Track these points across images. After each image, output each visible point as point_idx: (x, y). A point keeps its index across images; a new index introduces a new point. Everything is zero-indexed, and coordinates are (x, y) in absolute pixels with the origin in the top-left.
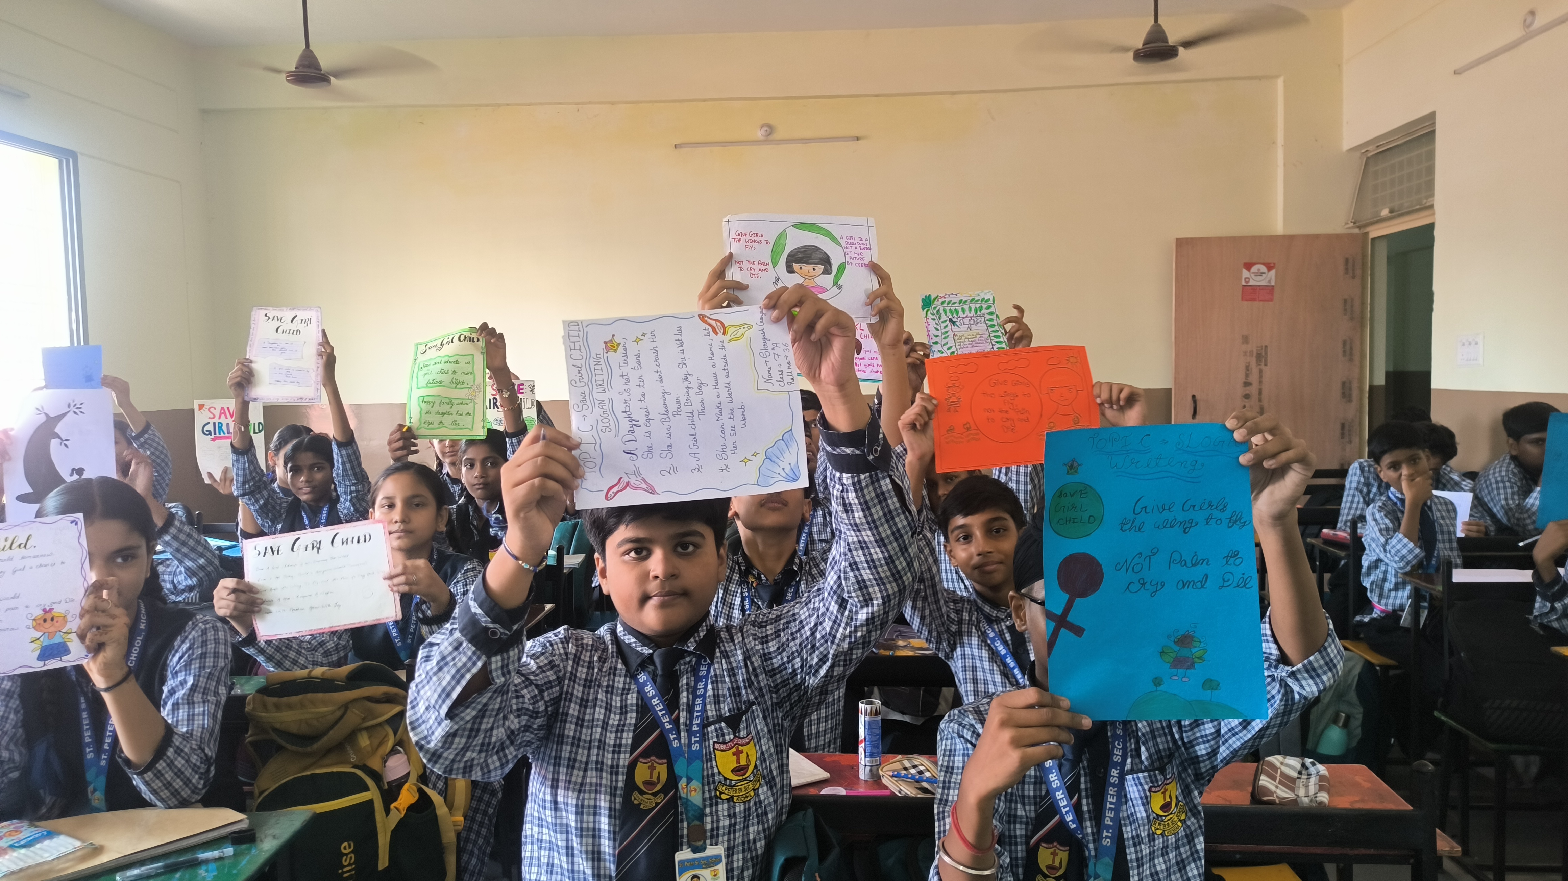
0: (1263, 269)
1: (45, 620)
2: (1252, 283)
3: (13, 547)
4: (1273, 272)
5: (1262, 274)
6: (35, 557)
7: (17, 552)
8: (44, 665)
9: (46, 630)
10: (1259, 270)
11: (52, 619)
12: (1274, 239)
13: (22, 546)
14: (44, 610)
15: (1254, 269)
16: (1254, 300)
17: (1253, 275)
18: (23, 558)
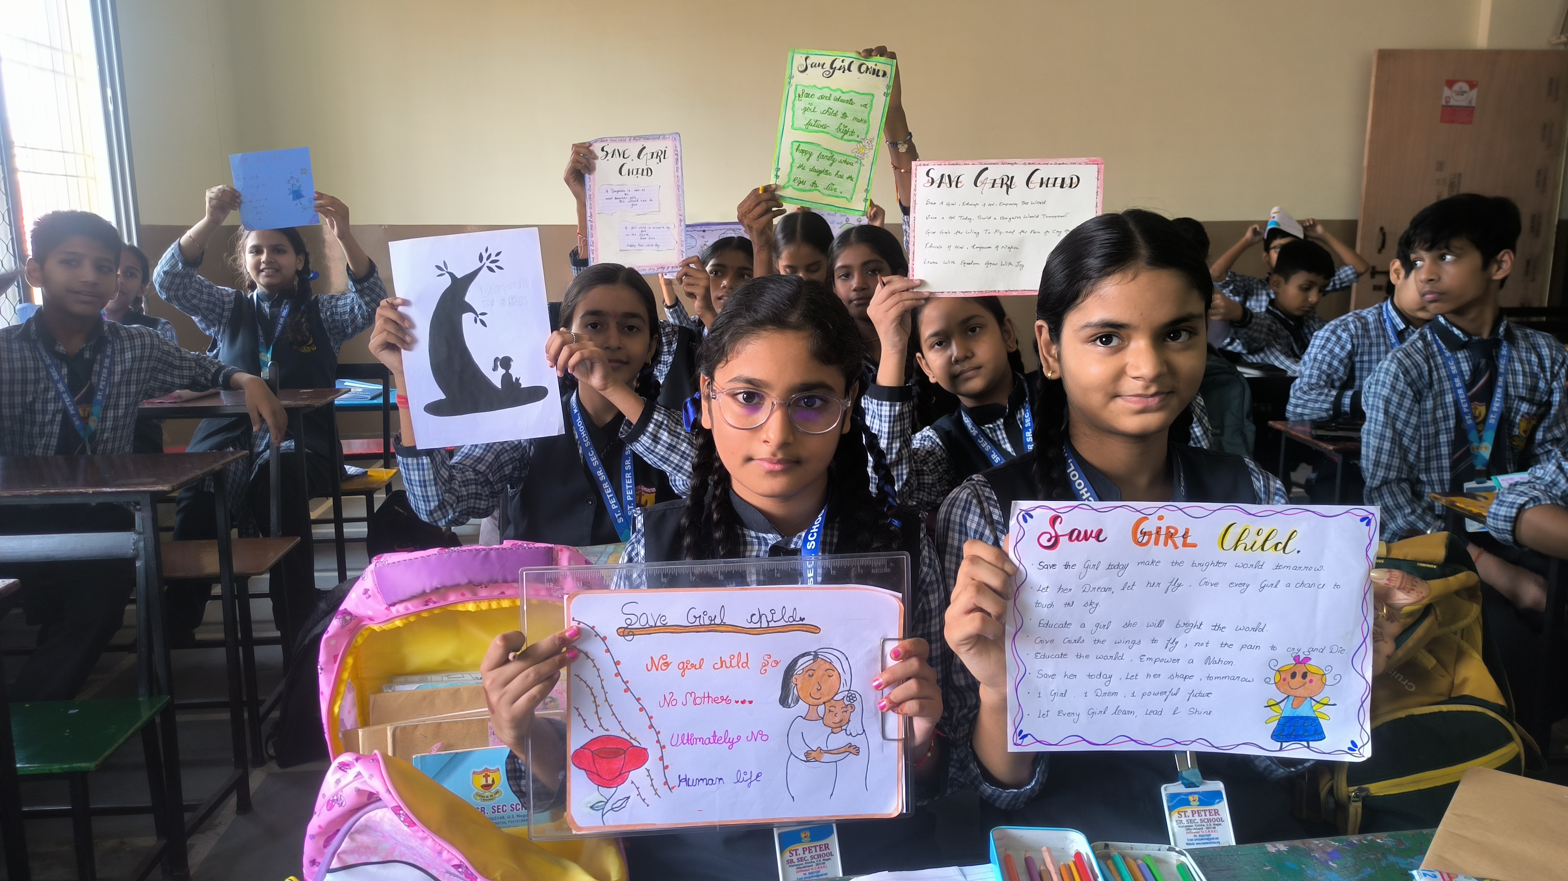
0: (1465, 87)
1: (1293, 675)
2: (1453, 103)
3: (1266, 548)
4: (1474, 92)
5: (1462, 93)
6: (1295, 568)
7: (1270, 556)
8: (1281, 749)
9: (1292, 692)
10: (1461, 88)
11: (1304, 676)
12: (1479, 54)
13: (1280, 546)
14: (1296, 659)
15: (1456, 87)
16: (1452, 123)
17: (1454, 94)
18: (1278, 567)
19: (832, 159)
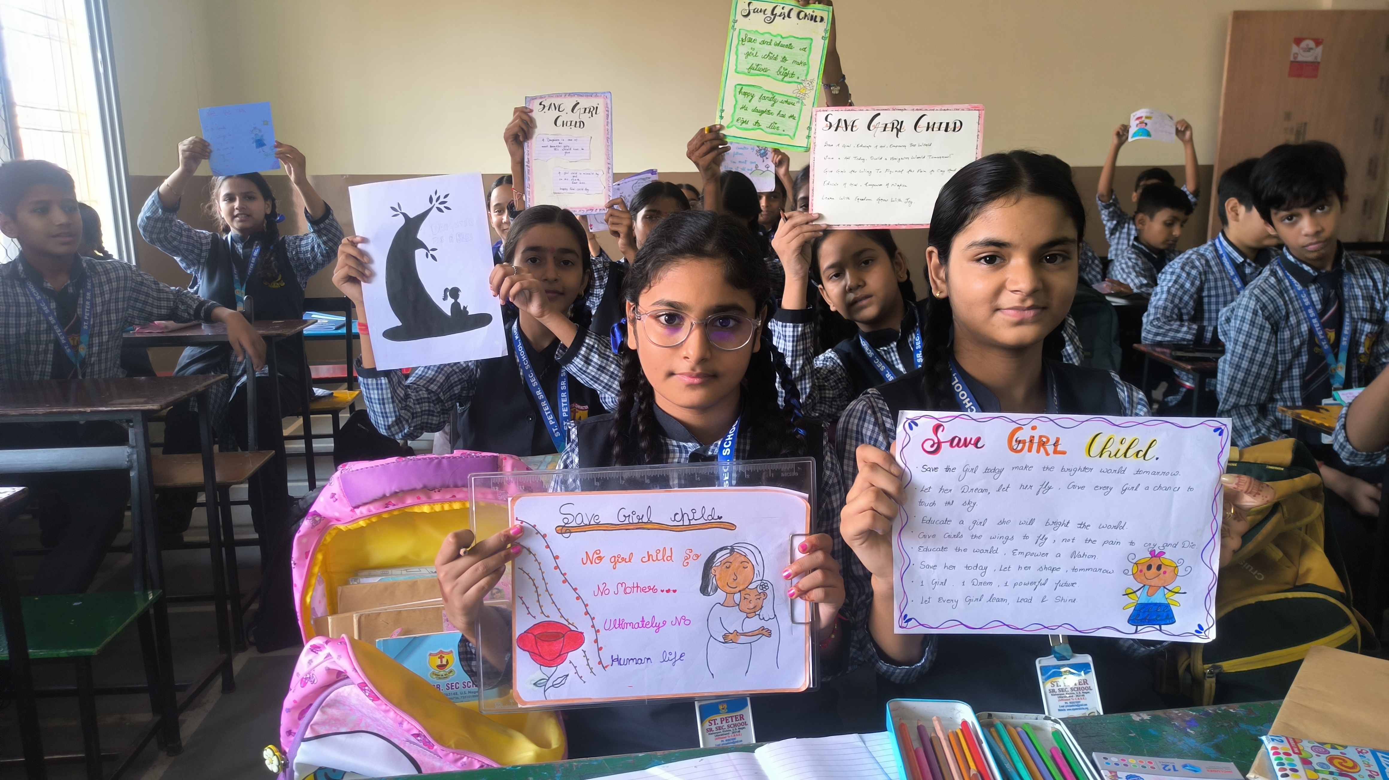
0: (1312, 44)
1: (1149, 567)
2: (1300, 58)
3: (1128, 455)
4: (1320, 49)
5: (1309, 50)
6: (1154, 473)
8: (1135, 632)
9: (1148, 582)
10: (1308, 45)
11: (1159, 568)
12: (1324, 14)
13: (1141, 453)
14: (1152, 553)
15: (1304, 44)
16: (1299, 76)
17: (1301, 51)
18: (1139, 472)
19: (773, 100)
